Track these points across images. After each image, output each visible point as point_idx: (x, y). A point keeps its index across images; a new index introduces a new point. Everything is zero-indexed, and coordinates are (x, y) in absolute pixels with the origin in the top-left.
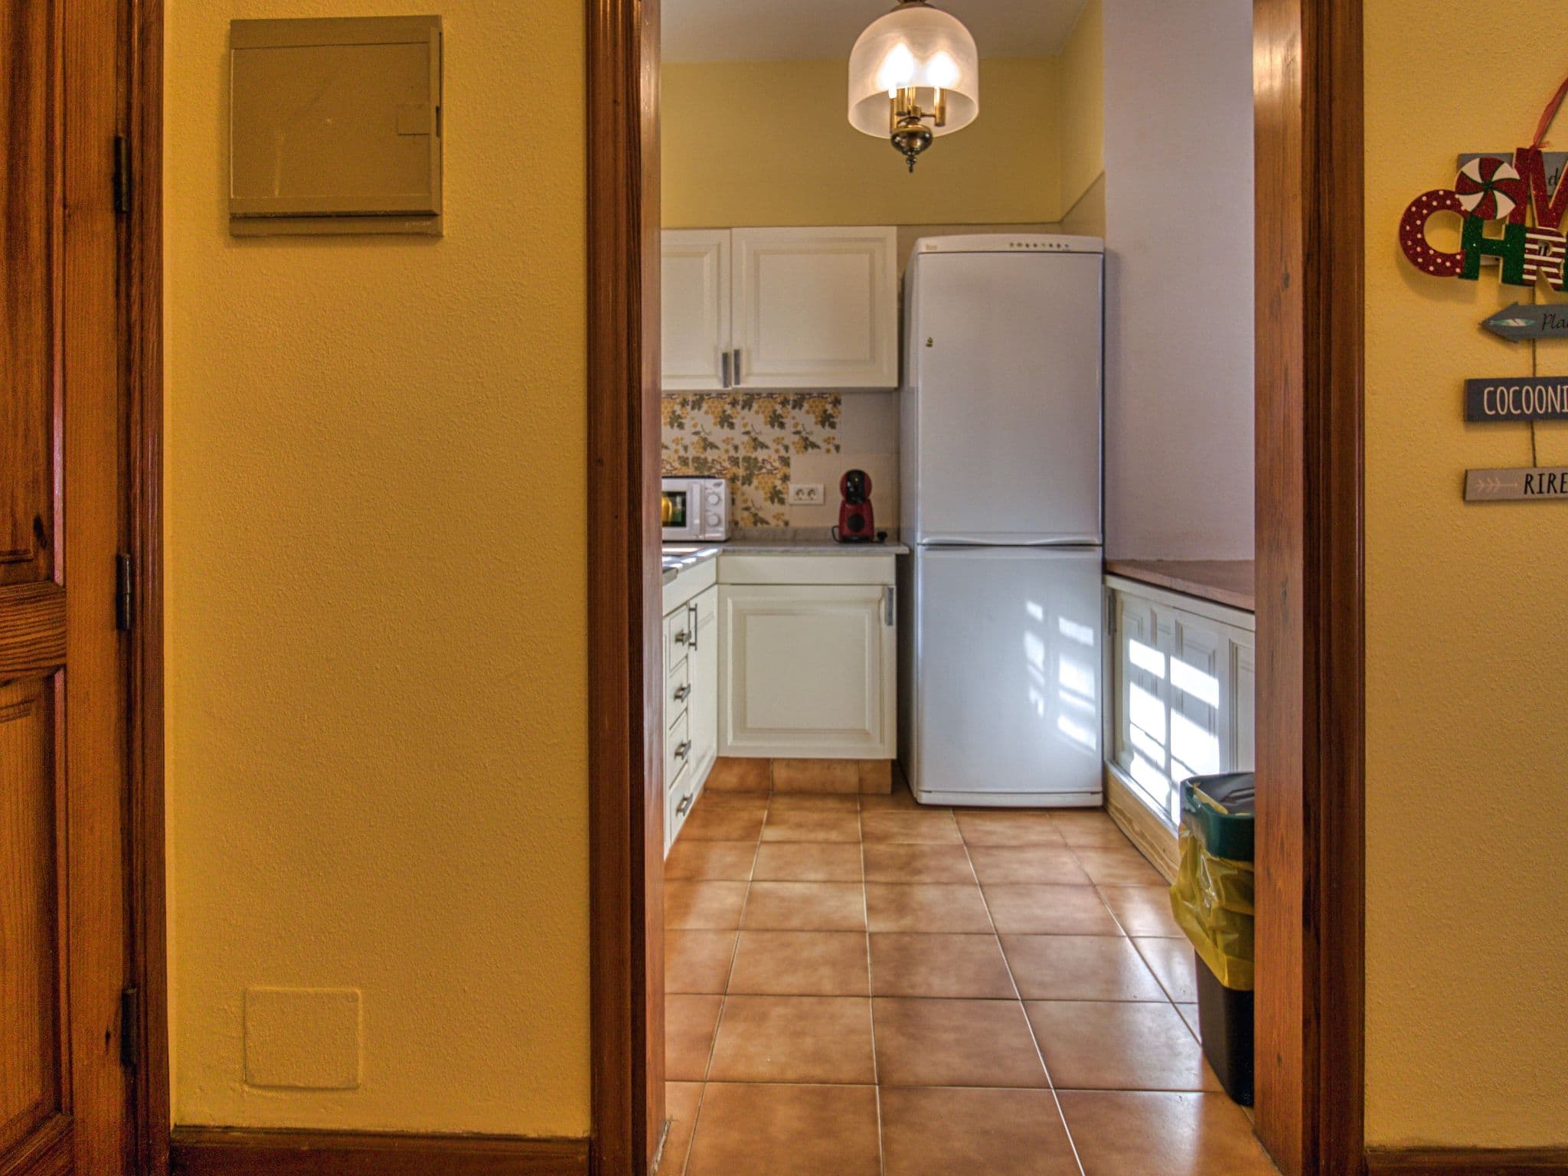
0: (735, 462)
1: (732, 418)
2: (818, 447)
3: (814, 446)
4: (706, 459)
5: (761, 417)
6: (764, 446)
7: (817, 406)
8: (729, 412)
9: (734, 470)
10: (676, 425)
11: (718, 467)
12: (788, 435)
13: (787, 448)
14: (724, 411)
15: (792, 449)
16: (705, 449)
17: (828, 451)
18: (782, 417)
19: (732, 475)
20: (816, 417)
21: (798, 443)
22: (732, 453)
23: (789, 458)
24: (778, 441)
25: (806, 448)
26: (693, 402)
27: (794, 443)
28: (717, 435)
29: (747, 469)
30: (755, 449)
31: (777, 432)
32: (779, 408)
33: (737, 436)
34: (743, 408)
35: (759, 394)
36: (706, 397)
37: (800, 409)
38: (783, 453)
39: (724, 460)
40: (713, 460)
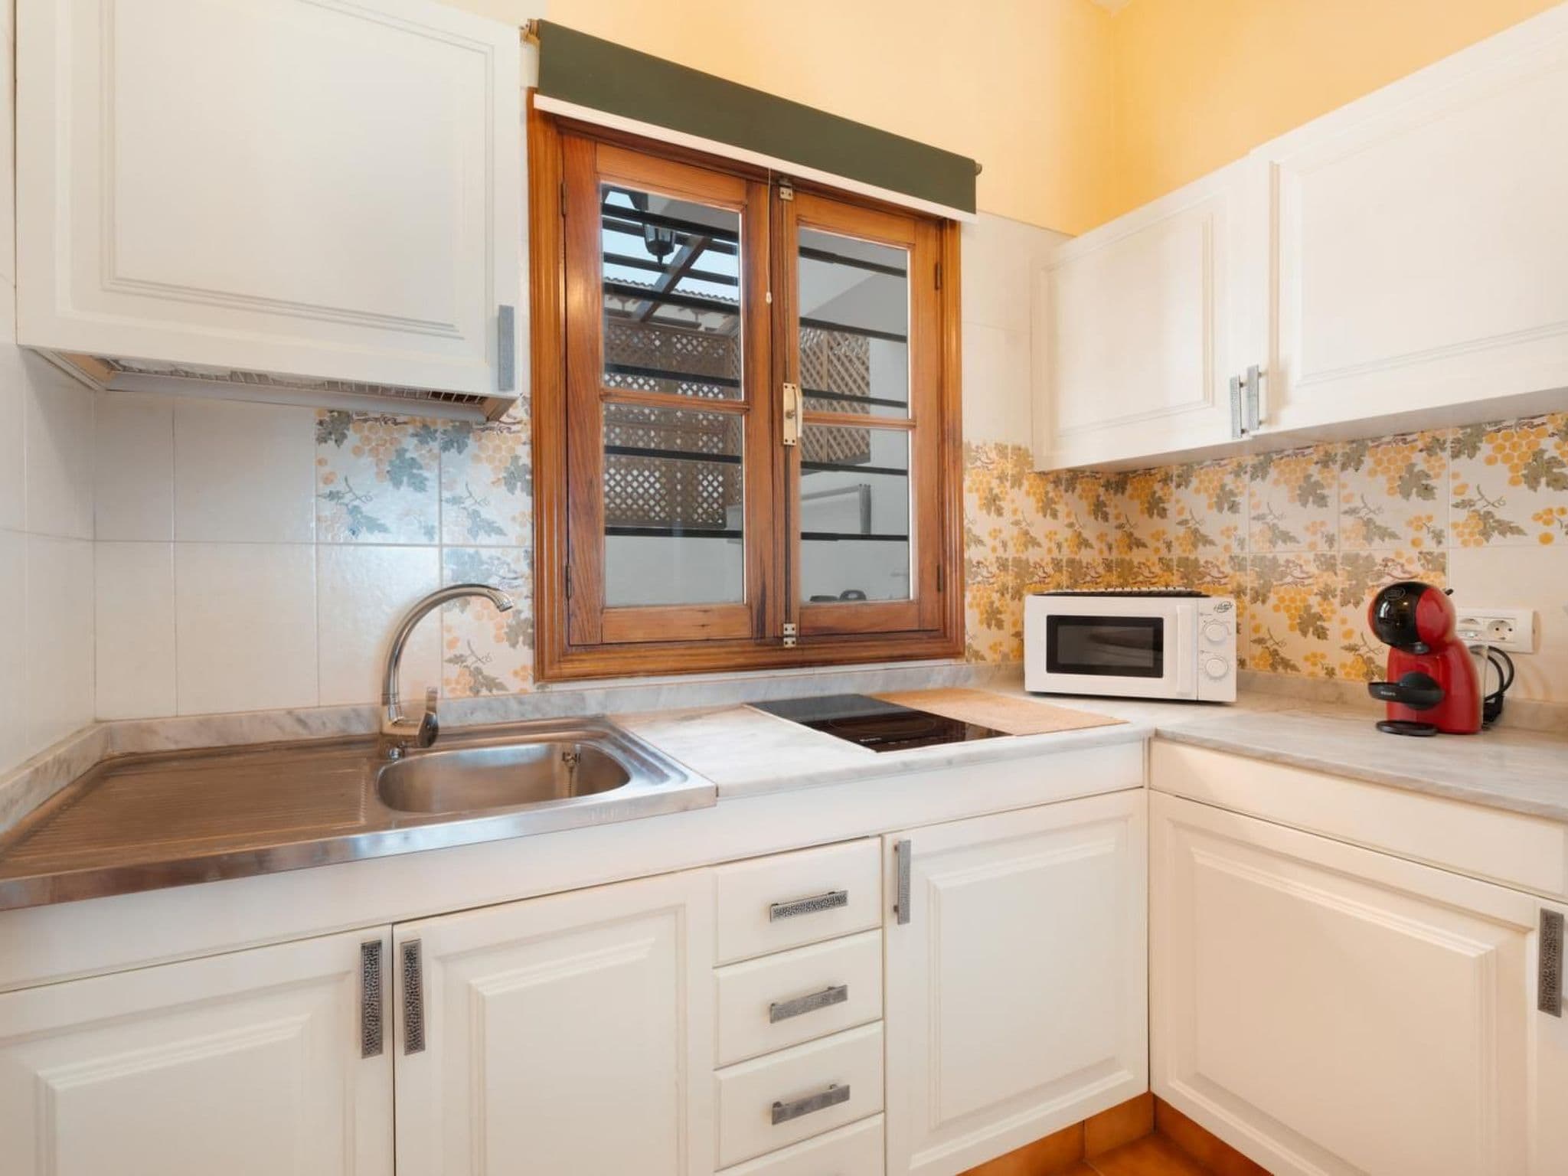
0: (1329, 565)
1: (1322, 487)
2: (1517, 531)
3: (1507, 529)
4: (1275, 559)
5: (1382, 479)
6: (1385, 534)
7: (1514, 446)
8: (1316, 477)
9: (1328, 578)
10: (1226, 506)
11: (1297, 573)
12: (1443, 511)
13: (1438, 537)
14: (1308, 477)
15: (1451, 540)
16: (1273, 543)
17: (1546, 539)
18: (1428, 476)
19: (1322, 585)
20: (1514, 469)
21: (1465, 525)
22: (1323, 548)
23: (1443, 555)
24: (1418, 523)
25: (1486, 534)
26: (1254, 467)
27: (1455, 526)
28: (1297, 518)
29: (1351, 576)
30: (1368, 539)
31: (1416, 505)
32: (1420, 461)
33: (1331, 517)
34: (1344, 467)
35: (1376, 439)
36: (1275, 457)
37: (1471, 457)
38: (1429, 545)
39: (1307, 562)
40: (1288, 561)
